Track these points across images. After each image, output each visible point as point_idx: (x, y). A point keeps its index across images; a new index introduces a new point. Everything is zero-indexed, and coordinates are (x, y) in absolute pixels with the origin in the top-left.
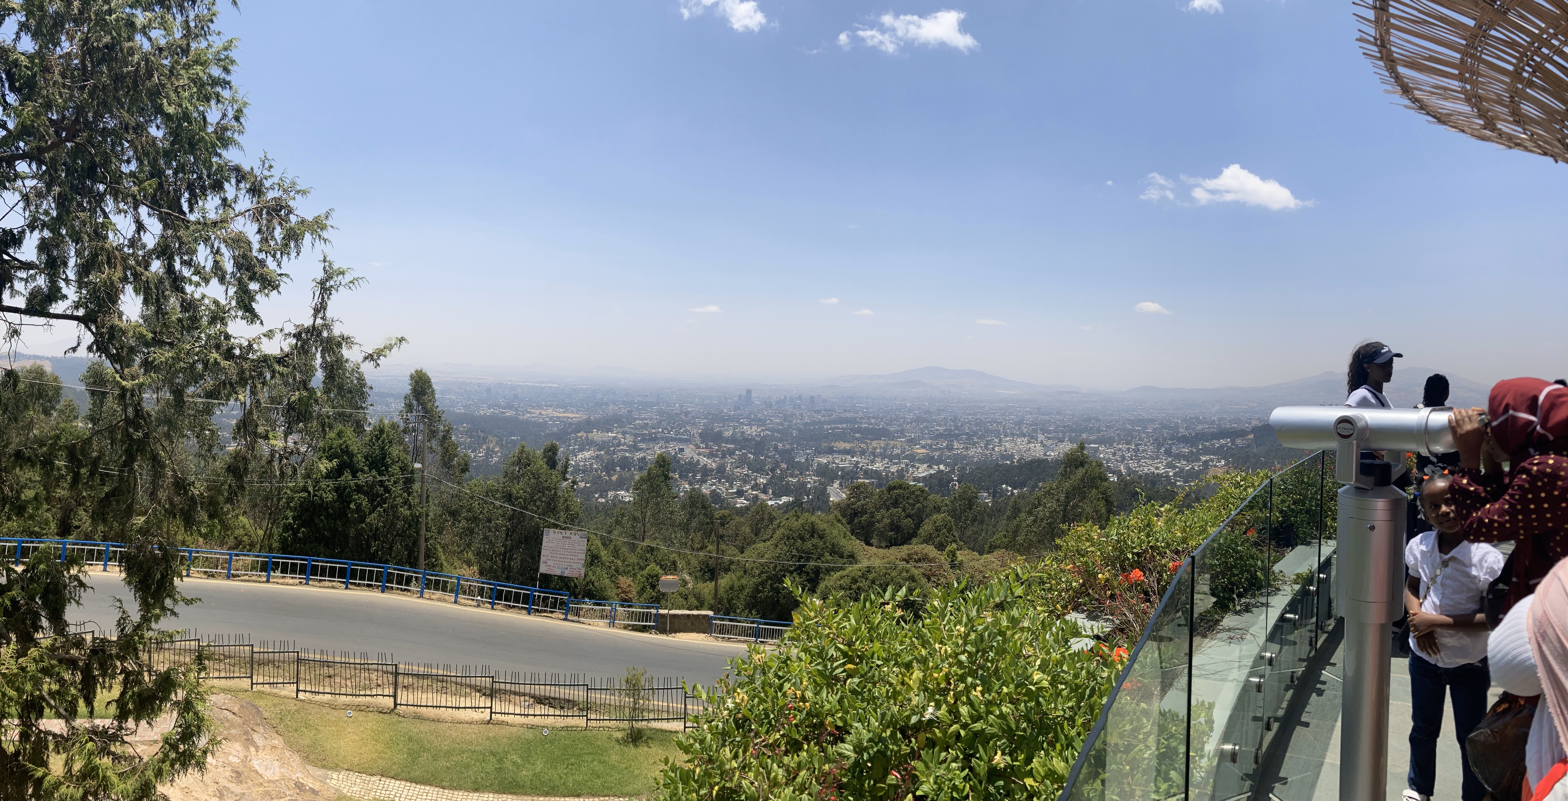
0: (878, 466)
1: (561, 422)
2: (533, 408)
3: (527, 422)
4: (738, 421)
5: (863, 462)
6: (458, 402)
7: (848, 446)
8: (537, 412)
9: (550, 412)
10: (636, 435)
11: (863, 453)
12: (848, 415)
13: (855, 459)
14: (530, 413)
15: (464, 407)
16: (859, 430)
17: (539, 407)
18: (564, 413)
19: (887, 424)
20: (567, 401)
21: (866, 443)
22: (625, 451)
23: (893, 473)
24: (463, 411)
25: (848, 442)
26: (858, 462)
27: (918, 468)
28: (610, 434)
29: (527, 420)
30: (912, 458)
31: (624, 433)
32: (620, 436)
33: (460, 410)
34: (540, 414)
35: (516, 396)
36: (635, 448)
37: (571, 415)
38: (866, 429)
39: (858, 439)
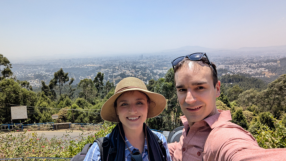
4: (140, 63)
9: (89, 65)
10: (113, 69)
14: (83, 66)
17: (86, 64)
18: (93, 65)
20: (94, 61)
22: (111, 73)
28: (106, 69)
29: (82, 68)
31: (110, 69)
32: (109, 69)
34: (86, 66)
36: (113, 72)
37: (95, 65)
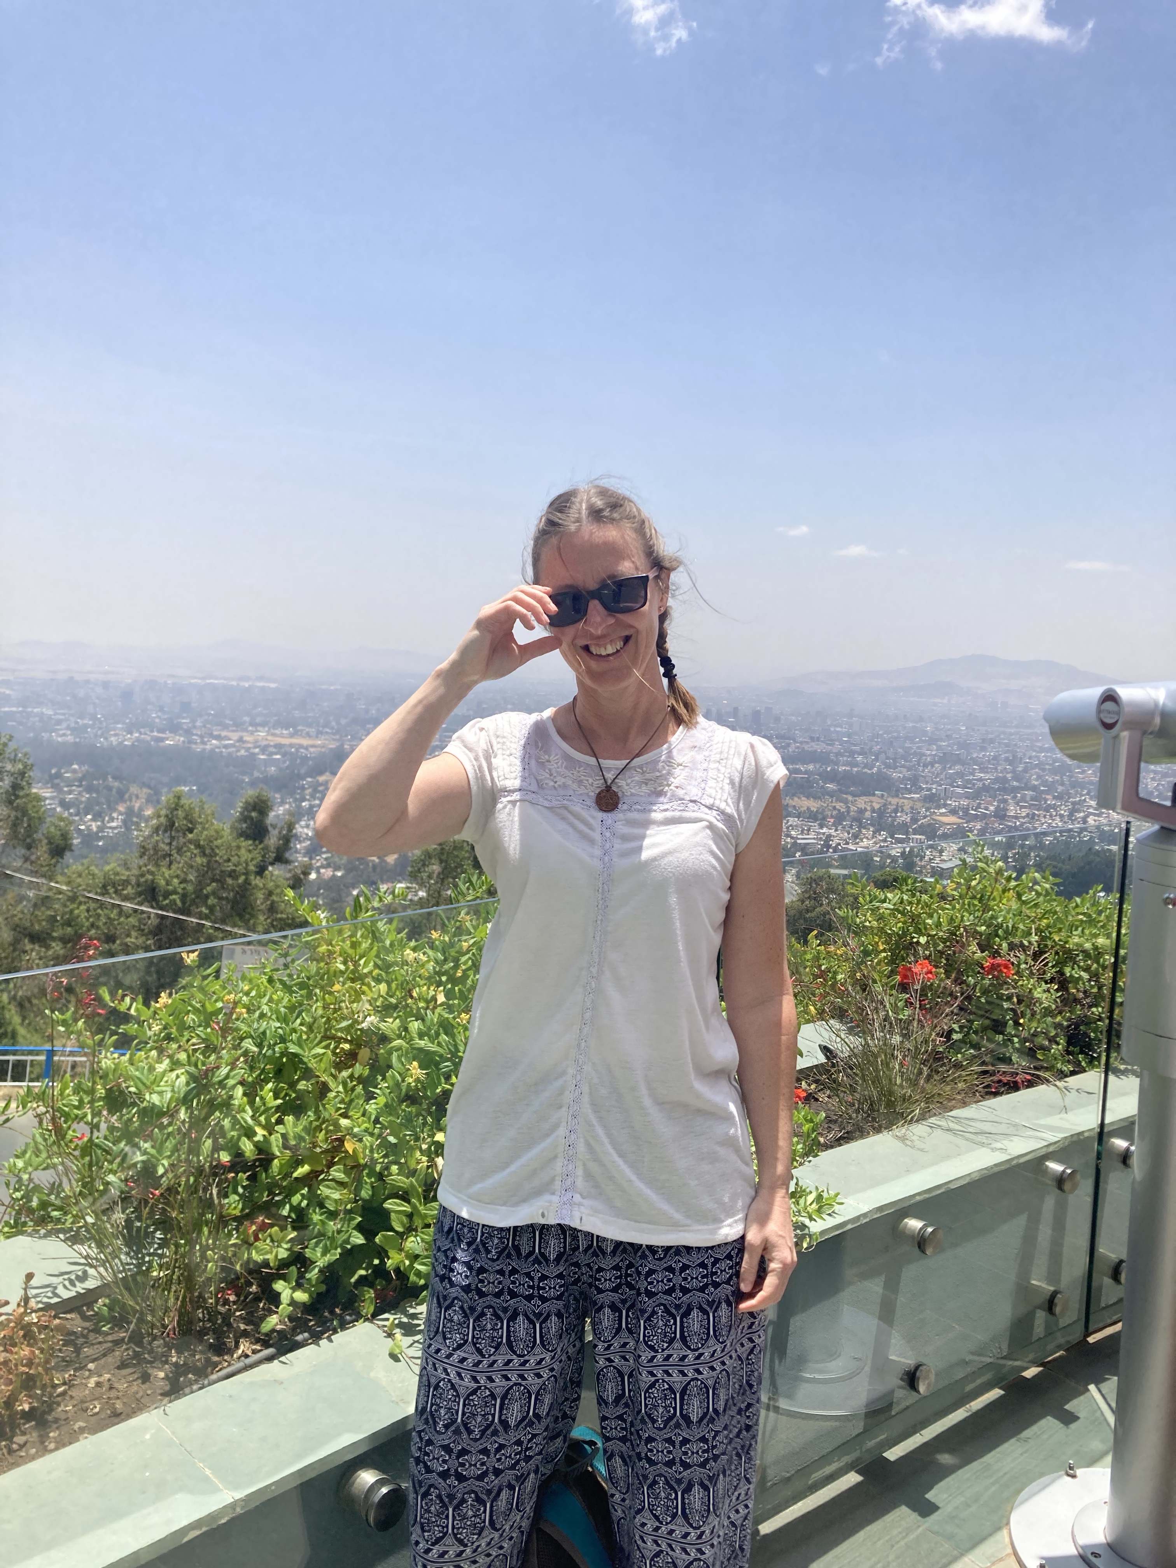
0: (866, 844)
1: (284, 755)
2: (225, 727)
3: (212, 756)
5: (838, 836)
6: (59, 722)
7: (813, 805)
8: (235, 736)
9: (261, 736)
11: (839, 819)
12: (818, 747)
13: (825, 830)
14: (218, 738)
15: (73, 730)
16: (832, 777)
17: (238, 726)
18: (292, 736)
19: (888, 766)
20: (297, 714)
21: (846, 802)
23: (894, 859)
24: (70, 739)
25: (816, 798)
26: (829, 836)
27: (941, 852)
29: (212, 751)
30: (930, 831)
33: (63, 737)
34: (241, 740)
35: (186, 707)
37: (305, 742)
38: (847, 775)
39: (831, 794)
